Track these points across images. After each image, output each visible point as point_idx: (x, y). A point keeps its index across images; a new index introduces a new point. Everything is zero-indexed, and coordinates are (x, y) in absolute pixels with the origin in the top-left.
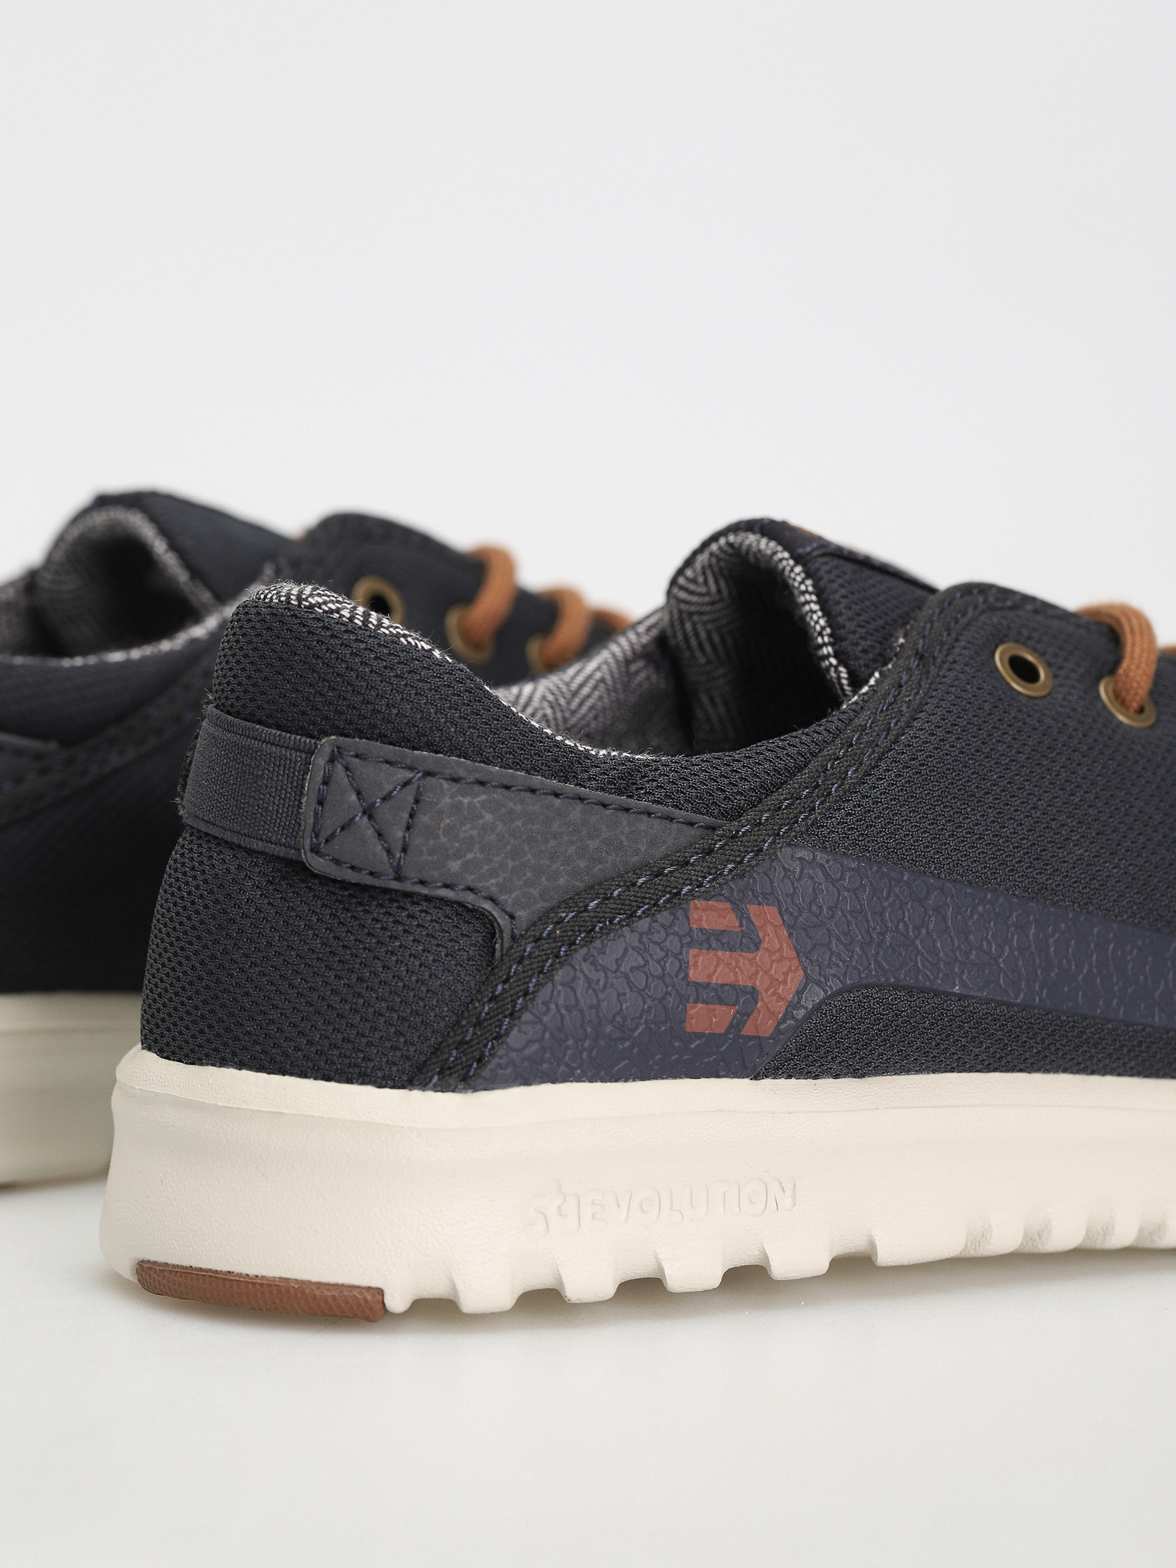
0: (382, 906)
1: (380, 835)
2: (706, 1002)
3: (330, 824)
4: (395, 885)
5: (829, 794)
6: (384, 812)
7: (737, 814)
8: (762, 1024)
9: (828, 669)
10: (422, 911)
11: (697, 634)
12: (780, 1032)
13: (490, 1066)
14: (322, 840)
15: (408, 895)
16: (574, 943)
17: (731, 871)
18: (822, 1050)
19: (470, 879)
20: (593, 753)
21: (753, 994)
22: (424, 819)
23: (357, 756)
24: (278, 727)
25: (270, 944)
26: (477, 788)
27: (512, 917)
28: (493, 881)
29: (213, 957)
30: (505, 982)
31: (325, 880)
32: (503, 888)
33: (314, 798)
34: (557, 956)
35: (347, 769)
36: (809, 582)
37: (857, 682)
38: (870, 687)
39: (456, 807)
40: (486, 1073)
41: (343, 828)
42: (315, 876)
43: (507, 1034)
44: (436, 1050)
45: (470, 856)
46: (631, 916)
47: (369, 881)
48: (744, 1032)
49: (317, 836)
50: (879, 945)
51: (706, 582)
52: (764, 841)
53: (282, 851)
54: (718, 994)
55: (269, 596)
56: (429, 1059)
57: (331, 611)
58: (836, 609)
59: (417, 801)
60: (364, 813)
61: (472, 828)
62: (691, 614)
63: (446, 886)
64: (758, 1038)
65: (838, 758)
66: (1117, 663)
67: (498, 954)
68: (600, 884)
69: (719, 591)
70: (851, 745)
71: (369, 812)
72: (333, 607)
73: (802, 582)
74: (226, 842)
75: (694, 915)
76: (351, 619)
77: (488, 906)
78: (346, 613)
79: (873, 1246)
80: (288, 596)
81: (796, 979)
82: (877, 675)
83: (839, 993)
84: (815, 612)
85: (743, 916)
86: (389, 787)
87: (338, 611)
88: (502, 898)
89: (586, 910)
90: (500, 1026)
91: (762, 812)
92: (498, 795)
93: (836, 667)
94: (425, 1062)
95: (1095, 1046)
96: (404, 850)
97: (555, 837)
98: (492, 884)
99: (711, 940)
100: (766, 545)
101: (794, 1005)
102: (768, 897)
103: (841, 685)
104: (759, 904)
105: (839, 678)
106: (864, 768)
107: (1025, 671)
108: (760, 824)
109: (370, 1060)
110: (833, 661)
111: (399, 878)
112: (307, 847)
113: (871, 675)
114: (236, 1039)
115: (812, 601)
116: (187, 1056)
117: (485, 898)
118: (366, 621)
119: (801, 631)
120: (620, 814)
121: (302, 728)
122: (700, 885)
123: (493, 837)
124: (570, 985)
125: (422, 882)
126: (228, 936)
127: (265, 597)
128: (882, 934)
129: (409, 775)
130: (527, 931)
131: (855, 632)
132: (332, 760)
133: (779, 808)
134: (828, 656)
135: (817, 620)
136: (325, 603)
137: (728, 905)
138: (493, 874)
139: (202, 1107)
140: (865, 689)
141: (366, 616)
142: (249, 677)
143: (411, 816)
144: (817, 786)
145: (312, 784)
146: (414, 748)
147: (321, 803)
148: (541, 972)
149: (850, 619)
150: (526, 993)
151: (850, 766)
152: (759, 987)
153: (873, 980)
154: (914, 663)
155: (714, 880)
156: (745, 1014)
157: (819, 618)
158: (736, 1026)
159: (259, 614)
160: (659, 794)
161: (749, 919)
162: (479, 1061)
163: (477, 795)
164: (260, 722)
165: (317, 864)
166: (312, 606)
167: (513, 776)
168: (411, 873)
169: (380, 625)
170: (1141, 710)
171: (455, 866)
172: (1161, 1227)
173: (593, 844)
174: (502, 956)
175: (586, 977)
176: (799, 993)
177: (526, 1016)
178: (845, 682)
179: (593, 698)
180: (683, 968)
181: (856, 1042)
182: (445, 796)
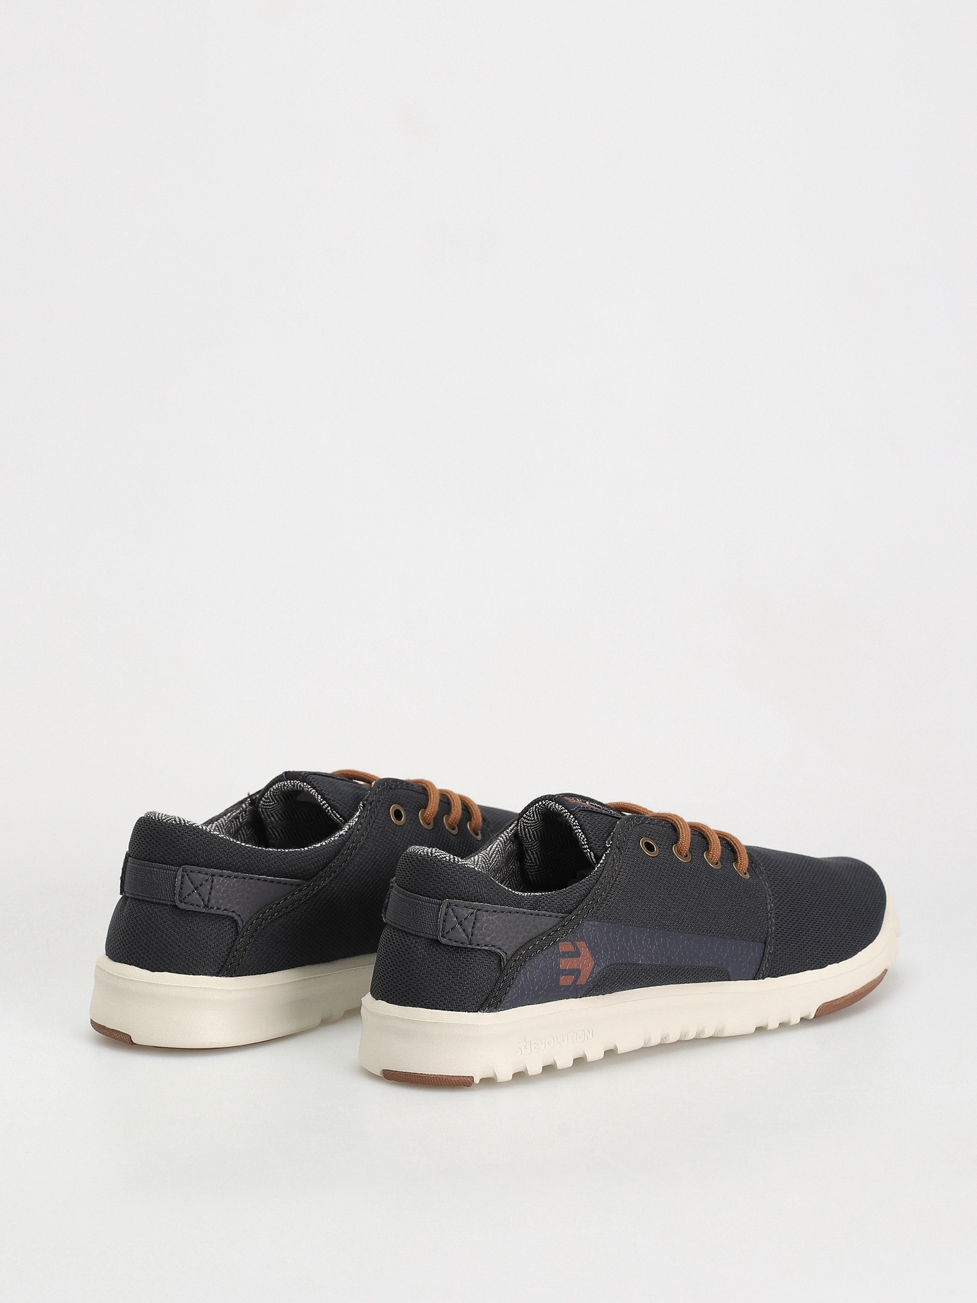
0: (465, 953)
1: (464, 930)
2: (565, 975)
3: (448, 927)
4: (469, 946)
5: (598, 901)
6: (465, 923)
7: (570, 912)
8: (582, 980)
9: (587, 853)
10: (479, 954)
11: (529, 833)
12: (588, 982)
13: (503, 1003)
14: (445, 933)
15: (473, 949)
16: (526, 961)
17: (571, 932)
18: (601, 987)
19: (493, 943)
20: (523, 895)
21: (579, 971)
22: (478, 925)
23: (455, 906)
24: (428, 897)
25: (428, 967)
26: (494, 913)
27: (506, 954)
28: (500, 943)
29: (409, 971)
30: (506, 976)
31: (445, 945)
32: (503, 945)
33: (442, 919)
34: (521, 966)
35: (452, 910)
36: (576, 821)
37: (598, 859)
38: (603, 860)
39: (488, 920)
40: (502, 1005)
41: (452, 929)
42: (442, 944)
43: (508, 992)
44: (487, 999)
45: (493, 935)
46: (542, 950)
47: (461, 945)
48: (577, 984)
49: (443, 932)
50: (616, 951)
51: (534, 816)
52: (580, 920)
53: (431, 937)
54: (570, 972)
55: (420, 852)
56: (484, 1002)
57: (443, 858)
58: (588, 832)
59: (475, 919)
60: (459, 924)
61: (493, 926)
62: (528, 826)
63: (485, 946)
64: (581, 985)
65: (599, 889)
66: (677, 839)
67: (503, 966)
68: (532, 940)
69: (537, 818)
70: (602, 884)
71: (460, 923)
72: (443, 856)
73: (574, 822)
74: (410, 933)
75: (560, 947)
76: (449, 860)
77: (499, 951)
78: (447, 858)
79: (616, 1047)
80: (427, 852)
81: (592, 963)
82: (604, 855)
83: (605, 968)
84: (580, 833)
85: (574, 945)
86: (466, 915)
87: (445, 857)
88: (503, 948)
89: (529, 950)
90: (506, 990)
91: (578, 911)
92: (501, 915)
93: (590, 852)
94: (483, 1003)
95: (682, 975)
96: (472, 935)
97: (517, 926)
98: (499, 944)
99: (565, 955)
100: (559, 807)
101: (592, 973)
102: (582, 939)
103: (592, 858)
104: (579, 941)
105: (591, 856)
106: (607, 891)
107: (650, 847)
108: (578, 915)
109: (466, 1004)
110: (589, 850)
111: (470, 944)
112: (440, 936)
113: (603, 855)
114: (419, 998)
115: (578, 828)
116: (399, 1003)
117: (497, 948)
118: (454, 861)
119: (575, 839)
120: (536, 917)
121: (436, 897)
122: (562, 938)
123: (499, 929)
124: (525, 975)
125: (478, 945)
126: (414, 965)
127: (418, 852)
128: (617, 947)
129: (473, 911)
130: (511, 958)
131: (595, 840)
132: (447, 907)
133: (583, 909)
134: (586, 849)
135: (581, 836)
136: (440, 855)
137: (570, 943)
138: (500, 940)
139: (408, 1021)
140: (602, 861)
141: (454, 858)
142: (416, 880)
143: (474, 924)
144: (594, 899)
145: (441, 915)
146: (473, 902)
147: (444, 921)
148: (517, 971)
149: (593, 836)
150: (513, 979)
151: (603, 891)
152: (581, 969)
153: (615, 962)
154: (617, 851)
155: (566, 935)
156: (577, 977)
157: (582, 835)
158: (575, 981)
159: (417, 859)
160: (546, 908)
161: (577, 946)
162: (500, 1002)
163: (494, 916)
164: (421, 895)
165: (443, 941)
166: (436, 856)
167: (505, 908)
168: (475, 943)
169: (458, 861)
170: (686, 856)
171: (488, 939)
172: (703, 1031)
173: (529, 927)
174: (504, 967)
175: (529, 971)
176: (593, 968)
177: (513, 986)
178: (593, 857)
179: (496, 858)
180: (558, 964)
181: (611, 983)
182: (484, 917)
